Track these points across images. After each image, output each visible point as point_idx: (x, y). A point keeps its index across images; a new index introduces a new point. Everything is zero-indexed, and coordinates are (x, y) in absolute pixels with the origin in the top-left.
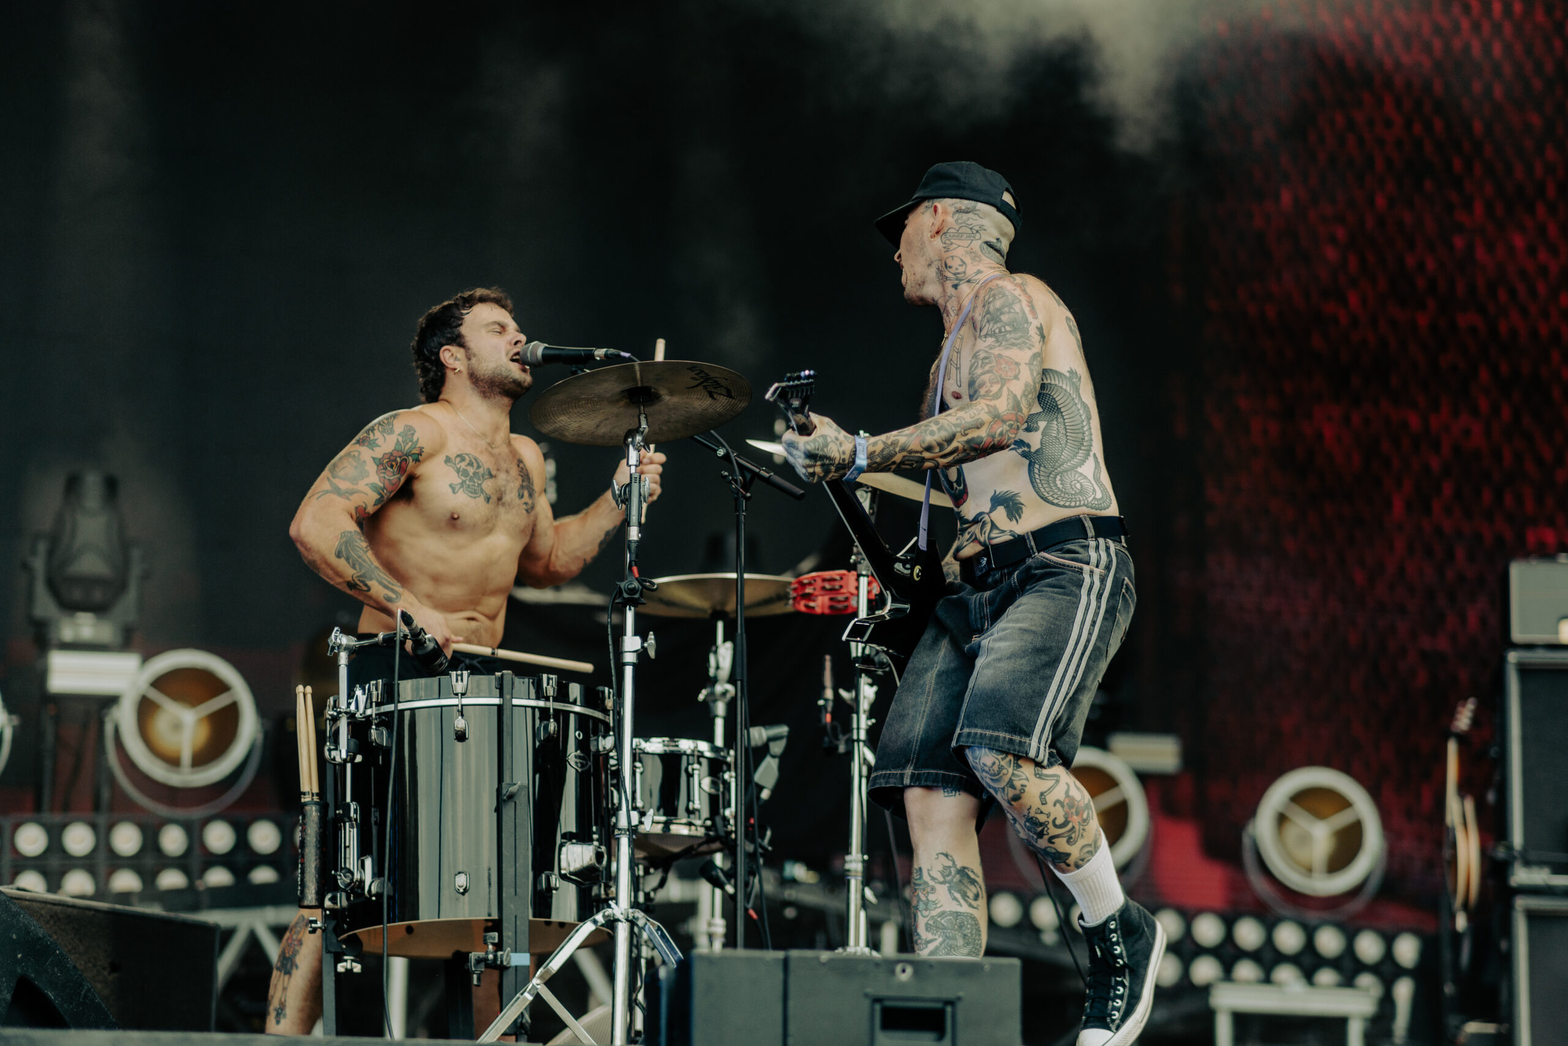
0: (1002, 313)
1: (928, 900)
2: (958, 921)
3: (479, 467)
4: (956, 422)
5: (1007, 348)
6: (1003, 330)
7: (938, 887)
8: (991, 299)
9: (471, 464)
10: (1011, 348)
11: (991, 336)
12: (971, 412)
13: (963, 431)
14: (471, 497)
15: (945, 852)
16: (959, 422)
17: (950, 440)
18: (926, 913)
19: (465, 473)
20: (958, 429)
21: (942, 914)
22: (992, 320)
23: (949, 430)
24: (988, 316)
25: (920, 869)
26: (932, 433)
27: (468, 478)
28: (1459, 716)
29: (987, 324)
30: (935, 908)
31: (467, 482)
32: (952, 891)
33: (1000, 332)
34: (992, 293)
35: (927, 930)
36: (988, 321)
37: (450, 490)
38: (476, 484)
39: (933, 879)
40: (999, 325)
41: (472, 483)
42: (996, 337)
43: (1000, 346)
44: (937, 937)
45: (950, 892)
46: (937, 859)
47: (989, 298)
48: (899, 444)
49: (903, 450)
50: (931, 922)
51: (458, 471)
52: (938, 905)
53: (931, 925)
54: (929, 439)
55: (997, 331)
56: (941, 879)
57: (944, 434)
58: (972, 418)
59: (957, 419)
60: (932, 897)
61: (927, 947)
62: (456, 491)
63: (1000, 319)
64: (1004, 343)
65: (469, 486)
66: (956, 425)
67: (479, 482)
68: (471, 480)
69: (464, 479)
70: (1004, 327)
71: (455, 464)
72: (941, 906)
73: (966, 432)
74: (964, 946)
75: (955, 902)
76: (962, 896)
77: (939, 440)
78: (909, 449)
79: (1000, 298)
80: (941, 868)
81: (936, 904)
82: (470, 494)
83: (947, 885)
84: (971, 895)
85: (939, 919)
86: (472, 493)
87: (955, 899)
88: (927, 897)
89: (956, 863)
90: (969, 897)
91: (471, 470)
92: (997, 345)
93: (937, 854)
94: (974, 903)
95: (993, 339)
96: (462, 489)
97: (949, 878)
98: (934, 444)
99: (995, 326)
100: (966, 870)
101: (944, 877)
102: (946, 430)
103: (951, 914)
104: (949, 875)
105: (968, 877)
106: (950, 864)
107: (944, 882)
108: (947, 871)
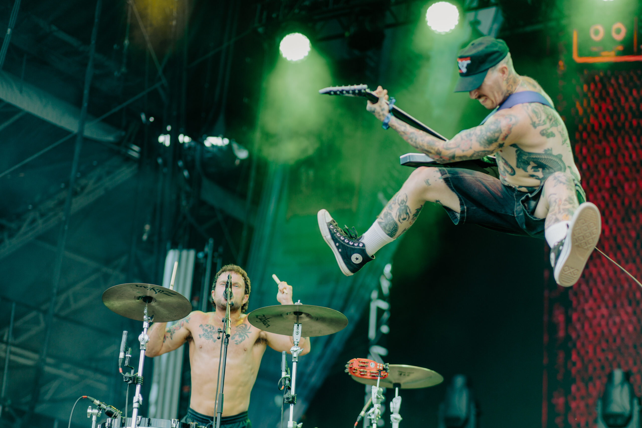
2: (391, 221)
3: (213, 329)
7: (397, 204)
9: (210, 328)
14: (206, 339)
15: (407, 195)
18: (388, 209)
19: (206, 330)
21: (390, 214)
25: (398, 194)
27: (207, 332)
30: (391, 210)
31: (206, 334)
32: (398, 210)
35: (384, 214)
37: (199, 337)
38: (210, 335)
39: (398, 200)
41: (208, 334)
44: (384, 219)
46: (404, 195)
50: (386, 213)
51: (203, 330)
60: (393, 206)
61: (380, 219)
62: (201, 337)
65: (206, 335)
67: (211, 334)
68: (208, 333)
69: (205, 332)
71: (203, 327)
74: (387, 230)
76: (399, 214)
80: (402, 200)
82: (206, 338)
83: (399, 206)
84: (402, 217)
85: (388, 215)
86: (207, 338)
87: (396, 214)
89: (407, 202)
90: (401, 217)
91: (209, 330)
94: (401, 221)
96: (203, 336)
97: (401, 205)
100: (407, 208)
101: (401, 203)
103: (392, 217)
104: (402, 204)
105: (407, 210)
106: (405, 200)
107: (399, 204)
108: (403, 202)
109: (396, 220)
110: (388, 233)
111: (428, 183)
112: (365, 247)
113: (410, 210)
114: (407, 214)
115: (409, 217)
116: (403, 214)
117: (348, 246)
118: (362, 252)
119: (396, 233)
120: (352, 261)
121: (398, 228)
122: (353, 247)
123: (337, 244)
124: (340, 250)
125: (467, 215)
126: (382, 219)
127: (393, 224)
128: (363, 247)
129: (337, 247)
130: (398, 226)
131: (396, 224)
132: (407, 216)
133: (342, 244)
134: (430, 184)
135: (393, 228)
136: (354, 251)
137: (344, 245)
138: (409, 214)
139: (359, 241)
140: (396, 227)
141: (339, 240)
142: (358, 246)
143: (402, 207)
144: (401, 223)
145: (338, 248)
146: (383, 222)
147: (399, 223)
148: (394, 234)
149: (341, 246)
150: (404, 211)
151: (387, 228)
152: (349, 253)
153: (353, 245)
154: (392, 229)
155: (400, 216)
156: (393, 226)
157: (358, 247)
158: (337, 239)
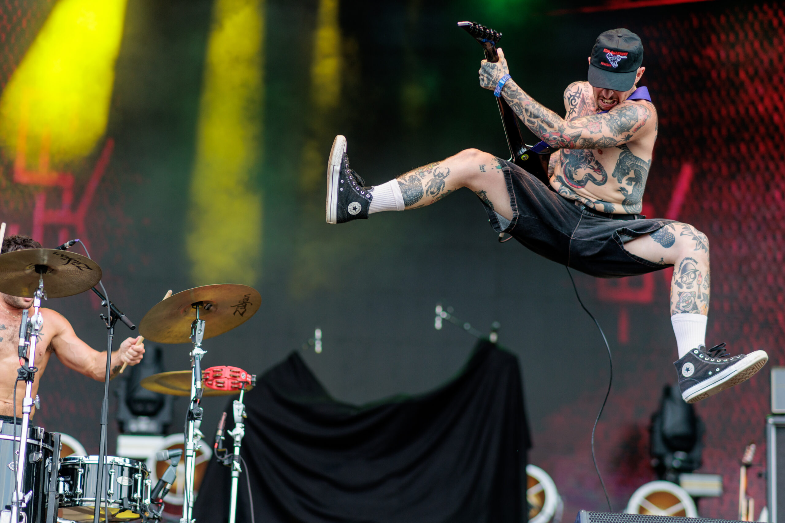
0: (625, 117)
1: (424, 172)
2: (418, 188)
4: (545, 114)
5: (607, 125)
6: (617, 121)
7: (432, 174)
8: (628, 109)
10: (608, 127)
11: (611, 116)
12: (554, 119)
13: (543, 119)
15: (450, 171)
16: (546, 116)
17: (536, 117)
18: (417, 173)
20: (542, 117)
21: (419, 180)
22: (619, 114)
23: (539, 113)
24: (619, 112)
25: (439, 164)
26: (534, 107)
28: (746, 454)
29: (615, 113)
30: (421, 176)
32: (431, 181)
33: (615, 120)
34: (631, 108)
35: (410, 176)
36: (617, 113)
39: (435, 171)
40: (618, 118)
42: (611, 119)
43: (607, 122)
44: (408, 182)
45: (430, 180)
46: (446, 169)
47: (628, 108)
48: (521, 96)
49: (519, 99)
50: (414, 177)
52: (423, 177)
53: (412, 177)
54: (530, 108)
55: (615, 118)
56: (436, 174)
57: (536, 112)
58: (551, 120)
59: (546, 114)
60: (426, 173)
61: (402, 179)
63: (621, 117)
64: (610, 123)
66: (543, 115)
70: (619, 121)
72: (423, 178)
73: (543, 122)
74: (408, 195)
75: (426, 184)
76: (430, 185)
77: (532, 112)
78: (521, 102)
79: (631, 112)
80: (441, 172)
81: (423, 176)
83: (434, 178)
84: (432, 190)
85: (416, 180)
87: (428, 183)
88: (425, 171)
89: (446, 178)
90: (431, 189)
92: (607, 120)
93: (448, 168)
94: (429, 193)
95: (610, 118)
97: (437, 178)
98: (530, 111)
99: (616, 117)
100: (443, 183)
101: (438, 175)
102: (538, 112)
103: (421, 184)
104: (439, 177)
105: (440, 186)
106: (445, 175)
107: (435, 176)
108: (441, 175)
109: (425, 189)
110: (406, 198)
111: (483, 169)
112: (371, 200)
113: (444, 187)
114: (439, 189)
115: (438, 194)
116: (435, 187)
117: (353, 189)
118: (366, 204)
119: (414, 203)
120: (347, 209)
121: (420, 199)
122: (358, 194)
123: (342, 181)
124: (342, 189)
125: (517, 223)
126: (406, 181)
127: (418, 192)
128: (369, 199)
129: (340, 183)
130: (422, 197)
131: (422, 194)
132: (437, 191)
133: (348, 184)
134: (485, 170)
135: (416, 196)
136: (357, 198)
137: (350, 187)
138: (441, 190)
139: (368, 191)
140: (419, 197)
141: (347, 178)
142: (365, 195)
143: (437, 180)
144: (427, 195)
145: (340, 185)
146: (405, 185)
147: (425, 194)
148: (412, 203)
149: (346, 186)
150: (438, 185)
151: (409, 193)
152: (350, 198)
153: (359, 192)
154: (414, 197)
155: (430, 187)
156: (417, 194)
157: (364, 197)
158: (345, 176)
